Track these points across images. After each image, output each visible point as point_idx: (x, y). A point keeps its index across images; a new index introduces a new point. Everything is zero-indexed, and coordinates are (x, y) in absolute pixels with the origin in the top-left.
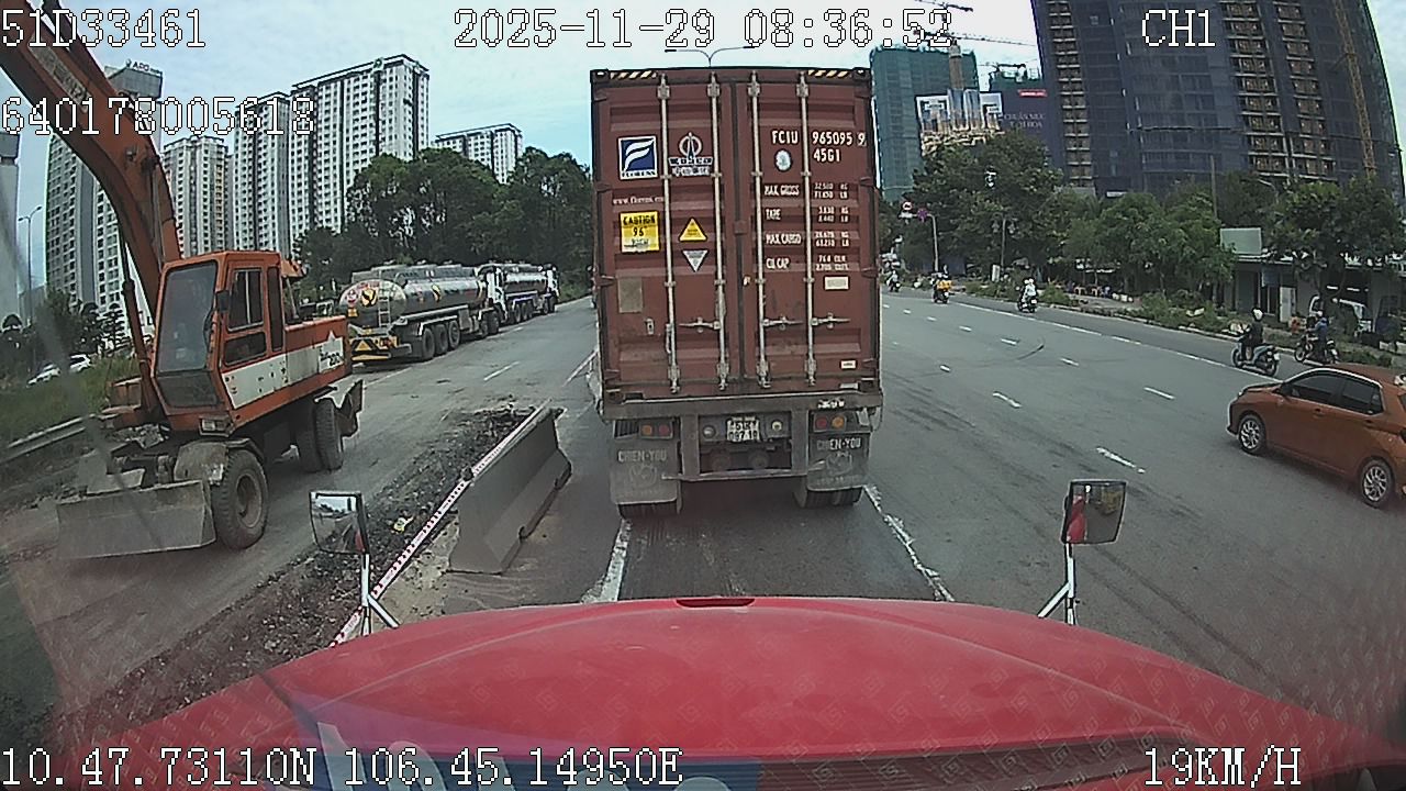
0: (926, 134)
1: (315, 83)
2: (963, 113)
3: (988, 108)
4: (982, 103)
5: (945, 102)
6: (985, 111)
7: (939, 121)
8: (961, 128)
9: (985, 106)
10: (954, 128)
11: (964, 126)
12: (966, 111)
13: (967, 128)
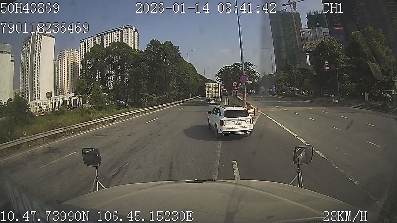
0: (304, 43)
1: (103, 34)
2: (317, 35)
3: (325, 33)
4: (323, 32)
5: (310, 31)
6: (324, 35)
7: (308, 38)
8: (316, 41)
9: (324, 33)
10: (314, 41)
11: (317, 40)
12: (318, 35)
13: (318, 41)
